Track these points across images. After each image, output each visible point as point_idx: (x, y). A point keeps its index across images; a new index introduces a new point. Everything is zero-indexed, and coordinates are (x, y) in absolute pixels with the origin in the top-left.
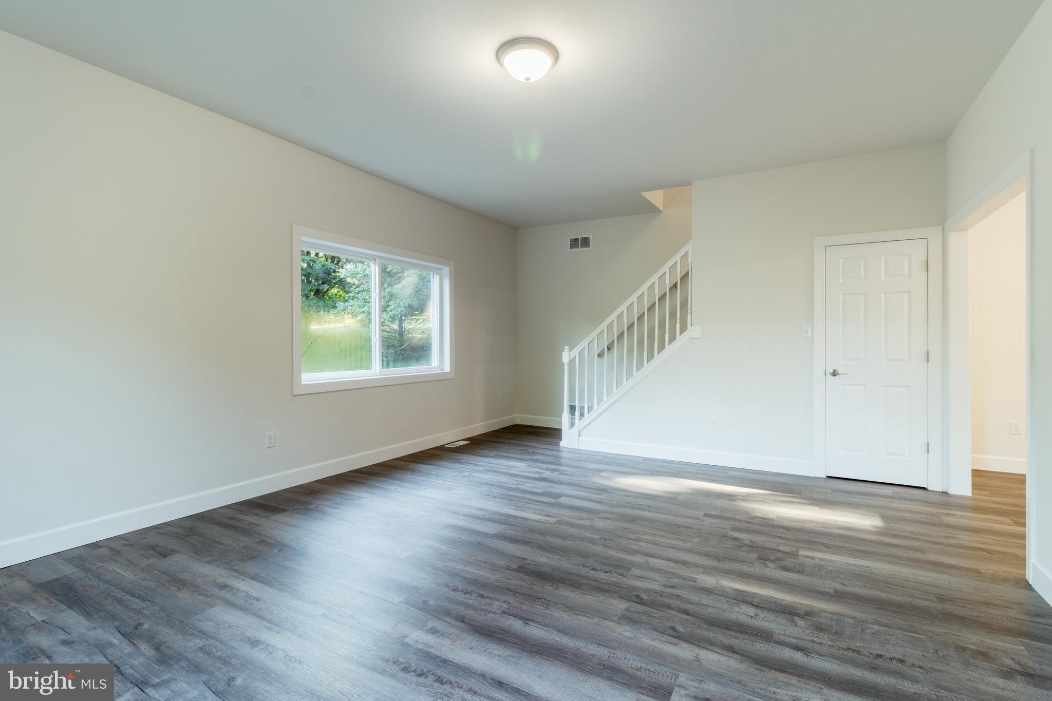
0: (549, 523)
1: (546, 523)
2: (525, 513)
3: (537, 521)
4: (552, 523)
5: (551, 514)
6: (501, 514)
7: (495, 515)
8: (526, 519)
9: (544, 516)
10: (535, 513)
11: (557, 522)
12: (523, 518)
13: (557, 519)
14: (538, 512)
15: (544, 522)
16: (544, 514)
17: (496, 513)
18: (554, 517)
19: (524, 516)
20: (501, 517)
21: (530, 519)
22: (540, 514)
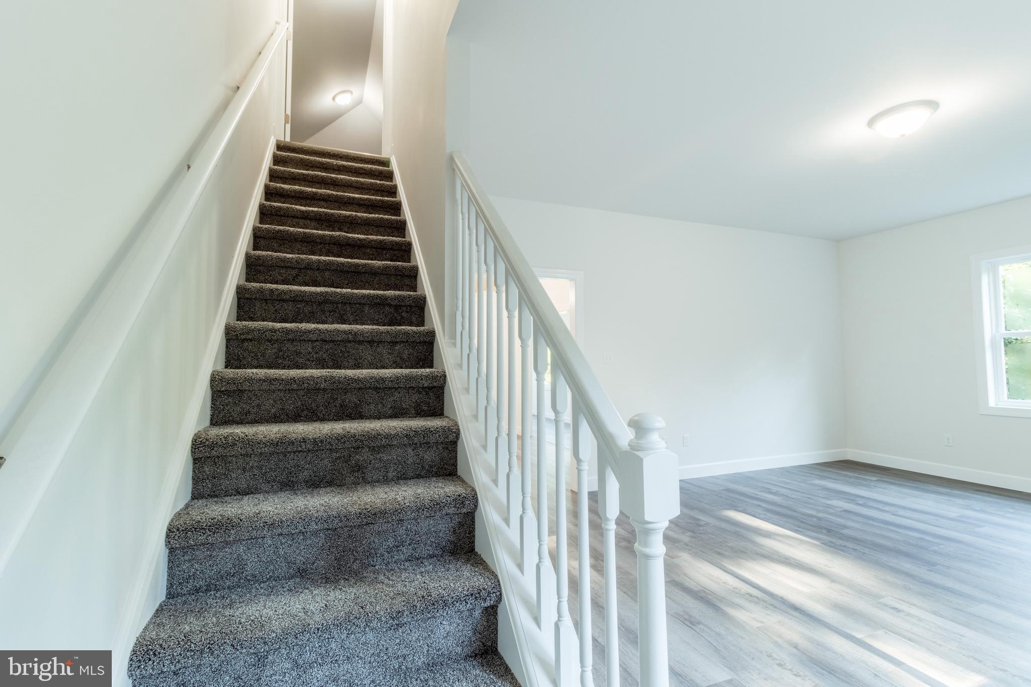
1: (899, 600)
15: (903, 601)
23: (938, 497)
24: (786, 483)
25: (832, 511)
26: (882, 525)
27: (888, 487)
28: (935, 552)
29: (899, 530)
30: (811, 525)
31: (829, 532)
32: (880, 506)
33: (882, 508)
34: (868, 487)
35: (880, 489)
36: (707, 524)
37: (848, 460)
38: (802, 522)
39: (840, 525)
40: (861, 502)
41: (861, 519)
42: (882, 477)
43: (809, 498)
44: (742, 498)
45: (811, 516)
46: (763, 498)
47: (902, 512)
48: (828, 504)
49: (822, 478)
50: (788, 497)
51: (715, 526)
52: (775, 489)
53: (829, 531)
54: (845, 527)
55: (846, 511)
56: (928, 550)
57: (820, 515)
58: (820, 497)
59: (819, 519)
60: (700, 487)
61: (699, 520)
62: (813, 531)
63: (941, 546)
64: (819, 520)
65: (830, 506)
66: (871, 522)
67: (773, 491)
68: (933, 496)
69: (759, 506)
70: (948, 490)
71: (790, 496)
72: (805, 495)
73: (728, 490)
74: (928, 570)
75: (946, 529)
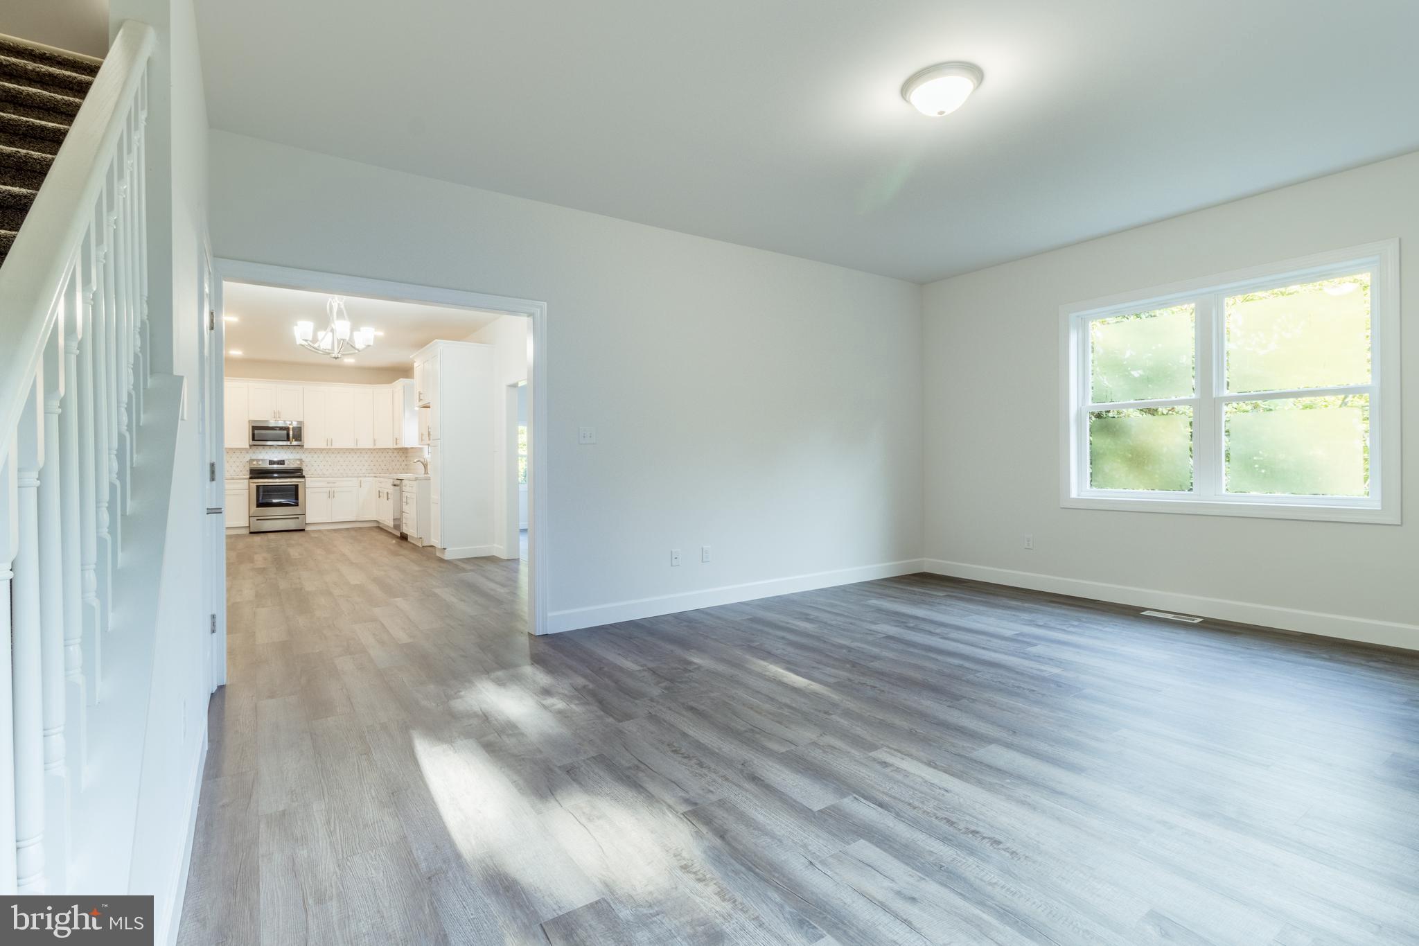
0: (892, 749)
1: (895, 750)
2: (928, 777)
3: (910, 755)
4: (885, 749)
5: (878, 767)
6: (979, 783)
7: (991, 784)
8: (930, 764)
9: (891, 765)
10: (907, 774)
11: (874, 747)
12: (936, 767)
13: (871, 754)
14: (900, 777)
15: (899, 752)
16: (888, 770)
17: (990, 788)
18: (874, 760)
19: (931, 770)
20: (980, 777)
21: (922, 762)
22: (898, 770)
23: (1004, 612)
24: (833, 605)
25: (870, 638)
26: (924, 653)
27: (954, 603)
28: (968, 681)
29: (939, 657)
30: (836, 659)
31: (854, 666)
32: (931, 628)
33: (933, 631)
34: (931, 605)
35: (944, 607)
36: (699, 668)
37: (924, 572)
38: (827, 656)
39: (871, 656)
40: (912, 625)
41: (901, 647)
42: (953, 592)
43: (851, 624)
44: (766, 629)
45: (841, 647)
46: (793, 627)
47: (954, 634)
48: (871, 630)
49: (882, 596)
50: (826, 623)
51: (707, 670)
52: (814, 614)
53: (854, 664)
54: (876, 658)
55: (889, 637)
56: (961, 680)
57: (855, 645)
58: (866, 621)
59: (850, 649)
60: (719, 618)
61: (691, 663)
62: (833, 667)
63: (978, 674)
64: (849, 651)
65: (871, 632)
66: (911, 650)
67: (812, 617)
68: (999, 612)
69: (783, 638)
70: (1019, 603)
71: (829, 622)
72: (848, 620)
73: (755, 620)
74: (948, 706)
75: (995, 651)
